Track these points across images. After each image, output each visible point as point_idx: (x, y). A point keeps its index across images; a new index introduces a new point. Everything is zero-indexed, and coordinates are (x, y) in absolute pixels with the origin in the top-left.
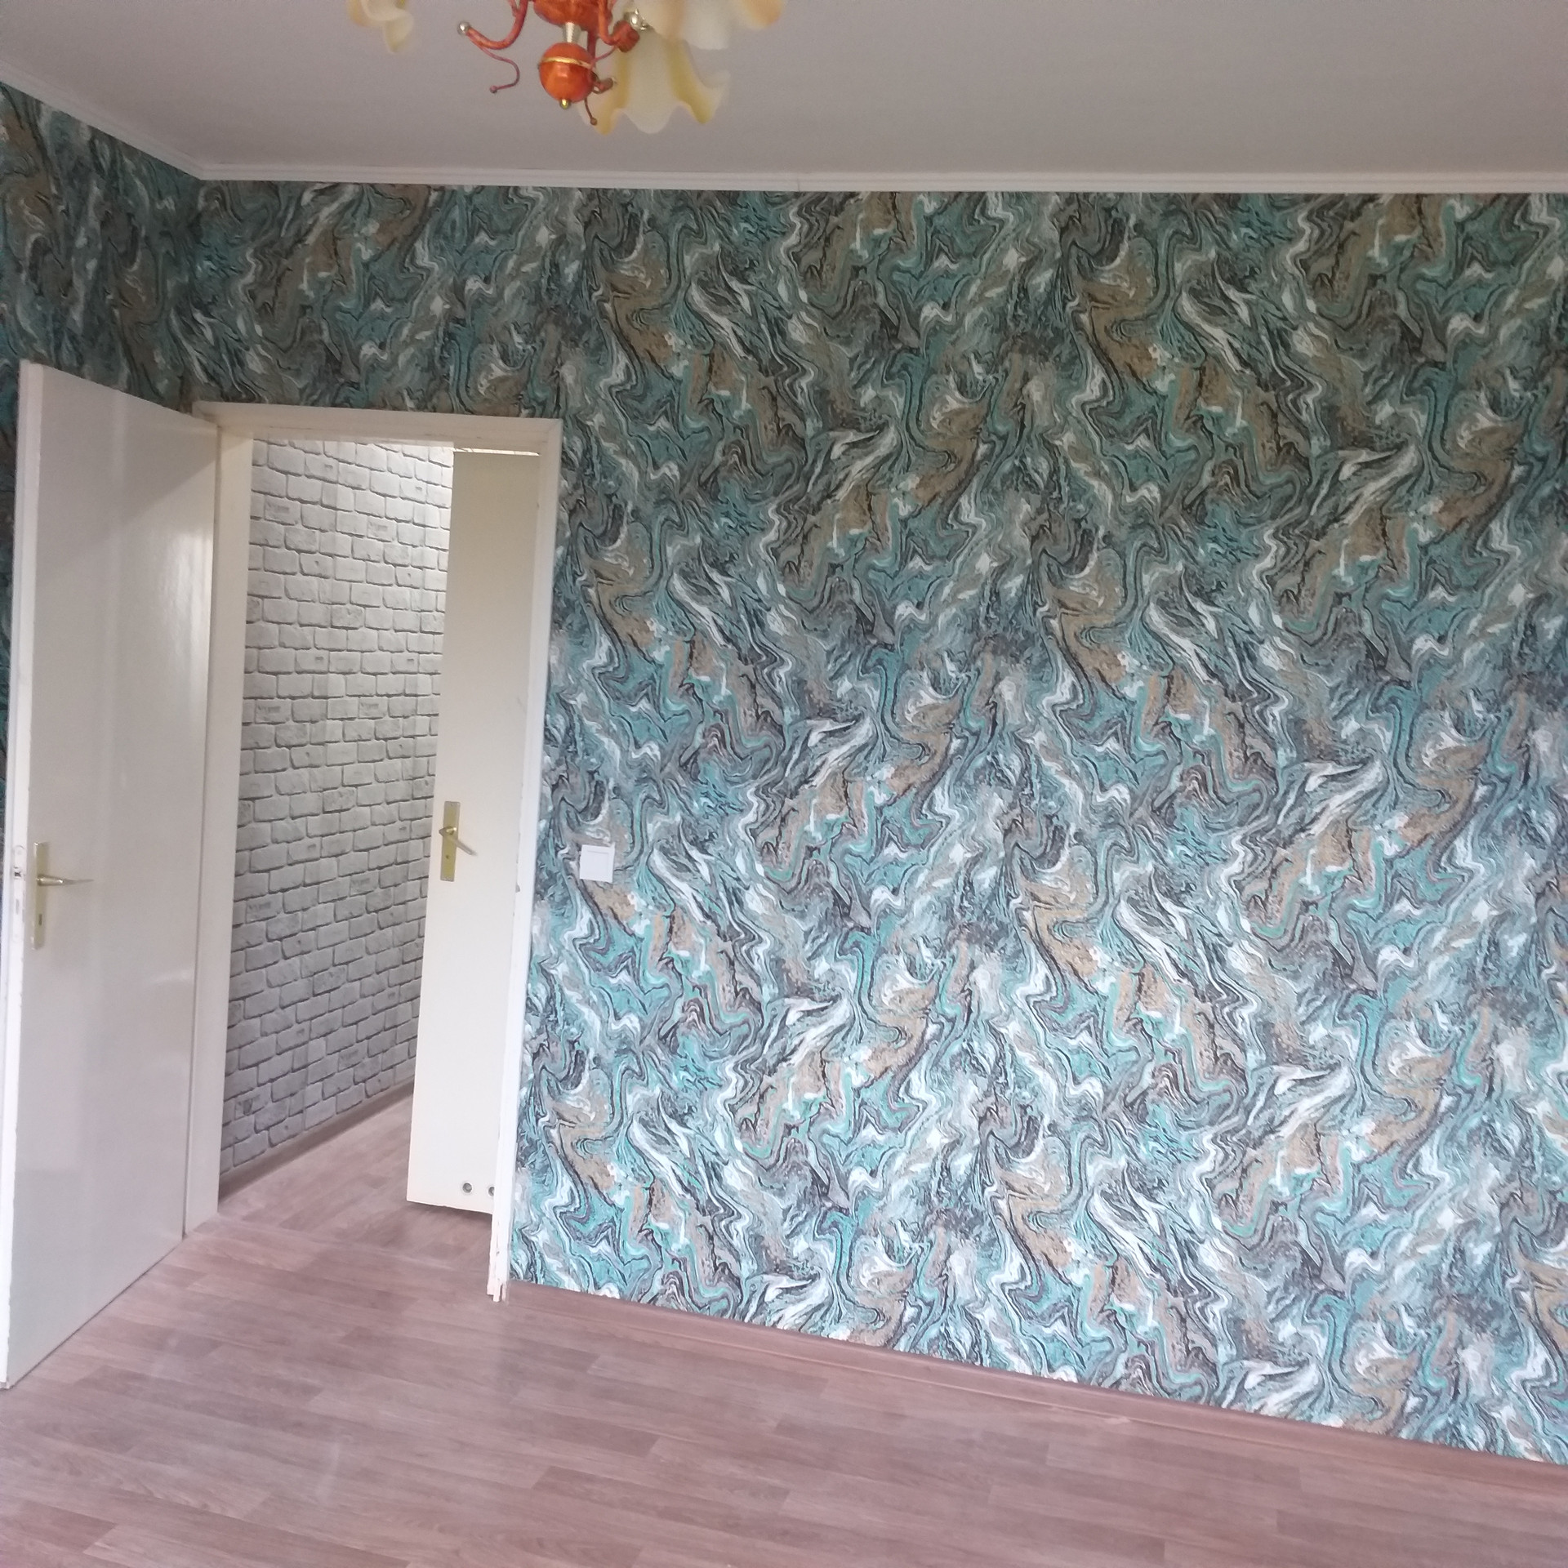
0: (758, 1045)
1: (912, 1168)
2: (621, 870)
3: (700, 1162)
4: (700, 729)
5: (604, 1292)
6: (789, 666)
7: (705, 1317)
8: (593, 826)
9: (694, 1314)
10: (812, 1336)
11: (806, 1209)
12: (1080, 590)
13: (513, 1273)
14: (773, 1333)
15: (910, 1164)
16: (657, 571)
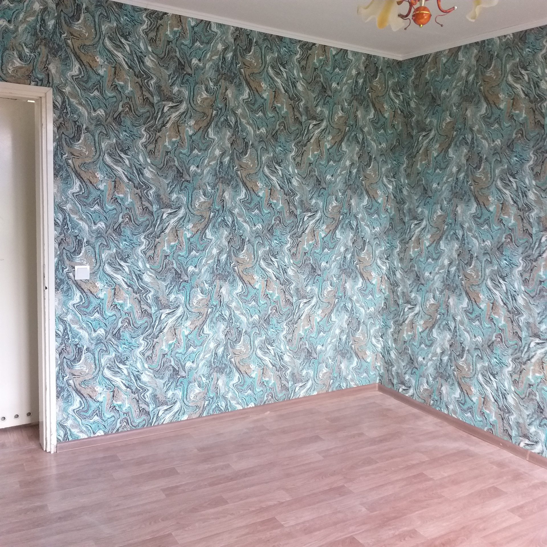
0: (151, 329)
1: (206, 357)
2: (93, 274)
3: (132, 376)
4: (121, 216)
5: (98, 434)
6: (154, 189)
7: (138, 429)
8: (78, 259)
9: (133, 430)
10: (176, 422)
11: (171, 380)
12: (245, 162)
13: (58, 440)
14: (162, 426)
15: (205, 355)
16: (98, 153)
